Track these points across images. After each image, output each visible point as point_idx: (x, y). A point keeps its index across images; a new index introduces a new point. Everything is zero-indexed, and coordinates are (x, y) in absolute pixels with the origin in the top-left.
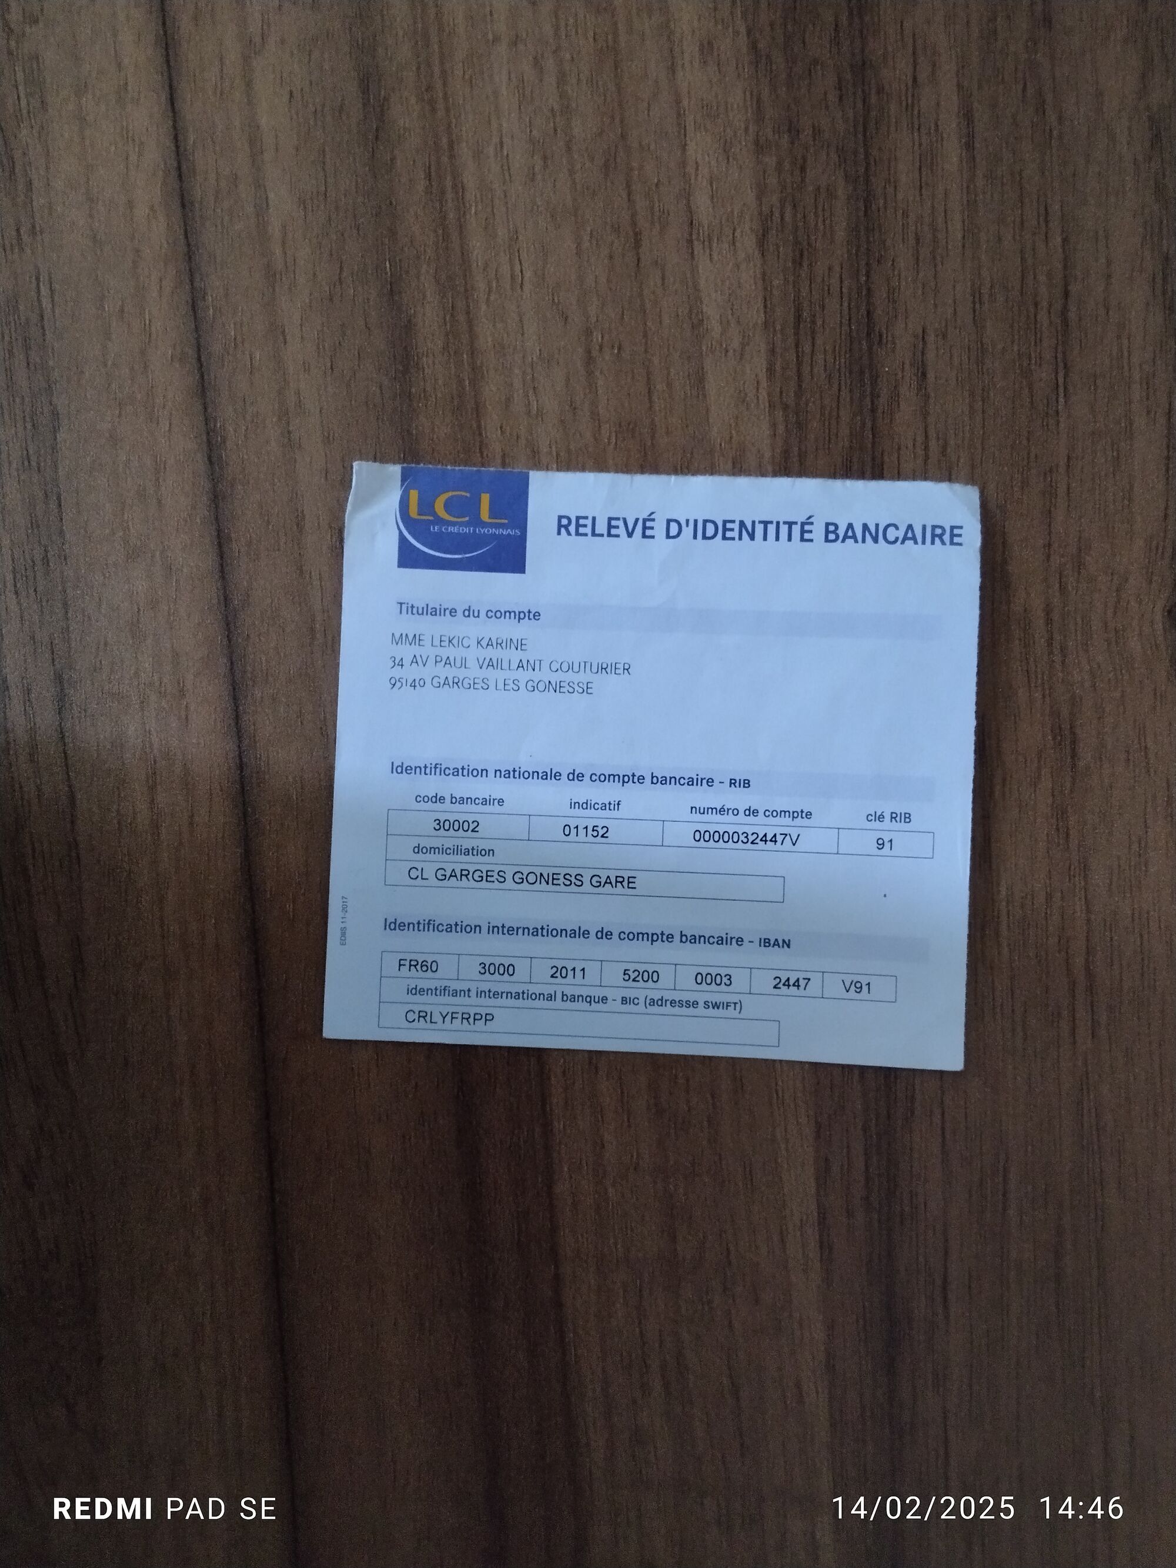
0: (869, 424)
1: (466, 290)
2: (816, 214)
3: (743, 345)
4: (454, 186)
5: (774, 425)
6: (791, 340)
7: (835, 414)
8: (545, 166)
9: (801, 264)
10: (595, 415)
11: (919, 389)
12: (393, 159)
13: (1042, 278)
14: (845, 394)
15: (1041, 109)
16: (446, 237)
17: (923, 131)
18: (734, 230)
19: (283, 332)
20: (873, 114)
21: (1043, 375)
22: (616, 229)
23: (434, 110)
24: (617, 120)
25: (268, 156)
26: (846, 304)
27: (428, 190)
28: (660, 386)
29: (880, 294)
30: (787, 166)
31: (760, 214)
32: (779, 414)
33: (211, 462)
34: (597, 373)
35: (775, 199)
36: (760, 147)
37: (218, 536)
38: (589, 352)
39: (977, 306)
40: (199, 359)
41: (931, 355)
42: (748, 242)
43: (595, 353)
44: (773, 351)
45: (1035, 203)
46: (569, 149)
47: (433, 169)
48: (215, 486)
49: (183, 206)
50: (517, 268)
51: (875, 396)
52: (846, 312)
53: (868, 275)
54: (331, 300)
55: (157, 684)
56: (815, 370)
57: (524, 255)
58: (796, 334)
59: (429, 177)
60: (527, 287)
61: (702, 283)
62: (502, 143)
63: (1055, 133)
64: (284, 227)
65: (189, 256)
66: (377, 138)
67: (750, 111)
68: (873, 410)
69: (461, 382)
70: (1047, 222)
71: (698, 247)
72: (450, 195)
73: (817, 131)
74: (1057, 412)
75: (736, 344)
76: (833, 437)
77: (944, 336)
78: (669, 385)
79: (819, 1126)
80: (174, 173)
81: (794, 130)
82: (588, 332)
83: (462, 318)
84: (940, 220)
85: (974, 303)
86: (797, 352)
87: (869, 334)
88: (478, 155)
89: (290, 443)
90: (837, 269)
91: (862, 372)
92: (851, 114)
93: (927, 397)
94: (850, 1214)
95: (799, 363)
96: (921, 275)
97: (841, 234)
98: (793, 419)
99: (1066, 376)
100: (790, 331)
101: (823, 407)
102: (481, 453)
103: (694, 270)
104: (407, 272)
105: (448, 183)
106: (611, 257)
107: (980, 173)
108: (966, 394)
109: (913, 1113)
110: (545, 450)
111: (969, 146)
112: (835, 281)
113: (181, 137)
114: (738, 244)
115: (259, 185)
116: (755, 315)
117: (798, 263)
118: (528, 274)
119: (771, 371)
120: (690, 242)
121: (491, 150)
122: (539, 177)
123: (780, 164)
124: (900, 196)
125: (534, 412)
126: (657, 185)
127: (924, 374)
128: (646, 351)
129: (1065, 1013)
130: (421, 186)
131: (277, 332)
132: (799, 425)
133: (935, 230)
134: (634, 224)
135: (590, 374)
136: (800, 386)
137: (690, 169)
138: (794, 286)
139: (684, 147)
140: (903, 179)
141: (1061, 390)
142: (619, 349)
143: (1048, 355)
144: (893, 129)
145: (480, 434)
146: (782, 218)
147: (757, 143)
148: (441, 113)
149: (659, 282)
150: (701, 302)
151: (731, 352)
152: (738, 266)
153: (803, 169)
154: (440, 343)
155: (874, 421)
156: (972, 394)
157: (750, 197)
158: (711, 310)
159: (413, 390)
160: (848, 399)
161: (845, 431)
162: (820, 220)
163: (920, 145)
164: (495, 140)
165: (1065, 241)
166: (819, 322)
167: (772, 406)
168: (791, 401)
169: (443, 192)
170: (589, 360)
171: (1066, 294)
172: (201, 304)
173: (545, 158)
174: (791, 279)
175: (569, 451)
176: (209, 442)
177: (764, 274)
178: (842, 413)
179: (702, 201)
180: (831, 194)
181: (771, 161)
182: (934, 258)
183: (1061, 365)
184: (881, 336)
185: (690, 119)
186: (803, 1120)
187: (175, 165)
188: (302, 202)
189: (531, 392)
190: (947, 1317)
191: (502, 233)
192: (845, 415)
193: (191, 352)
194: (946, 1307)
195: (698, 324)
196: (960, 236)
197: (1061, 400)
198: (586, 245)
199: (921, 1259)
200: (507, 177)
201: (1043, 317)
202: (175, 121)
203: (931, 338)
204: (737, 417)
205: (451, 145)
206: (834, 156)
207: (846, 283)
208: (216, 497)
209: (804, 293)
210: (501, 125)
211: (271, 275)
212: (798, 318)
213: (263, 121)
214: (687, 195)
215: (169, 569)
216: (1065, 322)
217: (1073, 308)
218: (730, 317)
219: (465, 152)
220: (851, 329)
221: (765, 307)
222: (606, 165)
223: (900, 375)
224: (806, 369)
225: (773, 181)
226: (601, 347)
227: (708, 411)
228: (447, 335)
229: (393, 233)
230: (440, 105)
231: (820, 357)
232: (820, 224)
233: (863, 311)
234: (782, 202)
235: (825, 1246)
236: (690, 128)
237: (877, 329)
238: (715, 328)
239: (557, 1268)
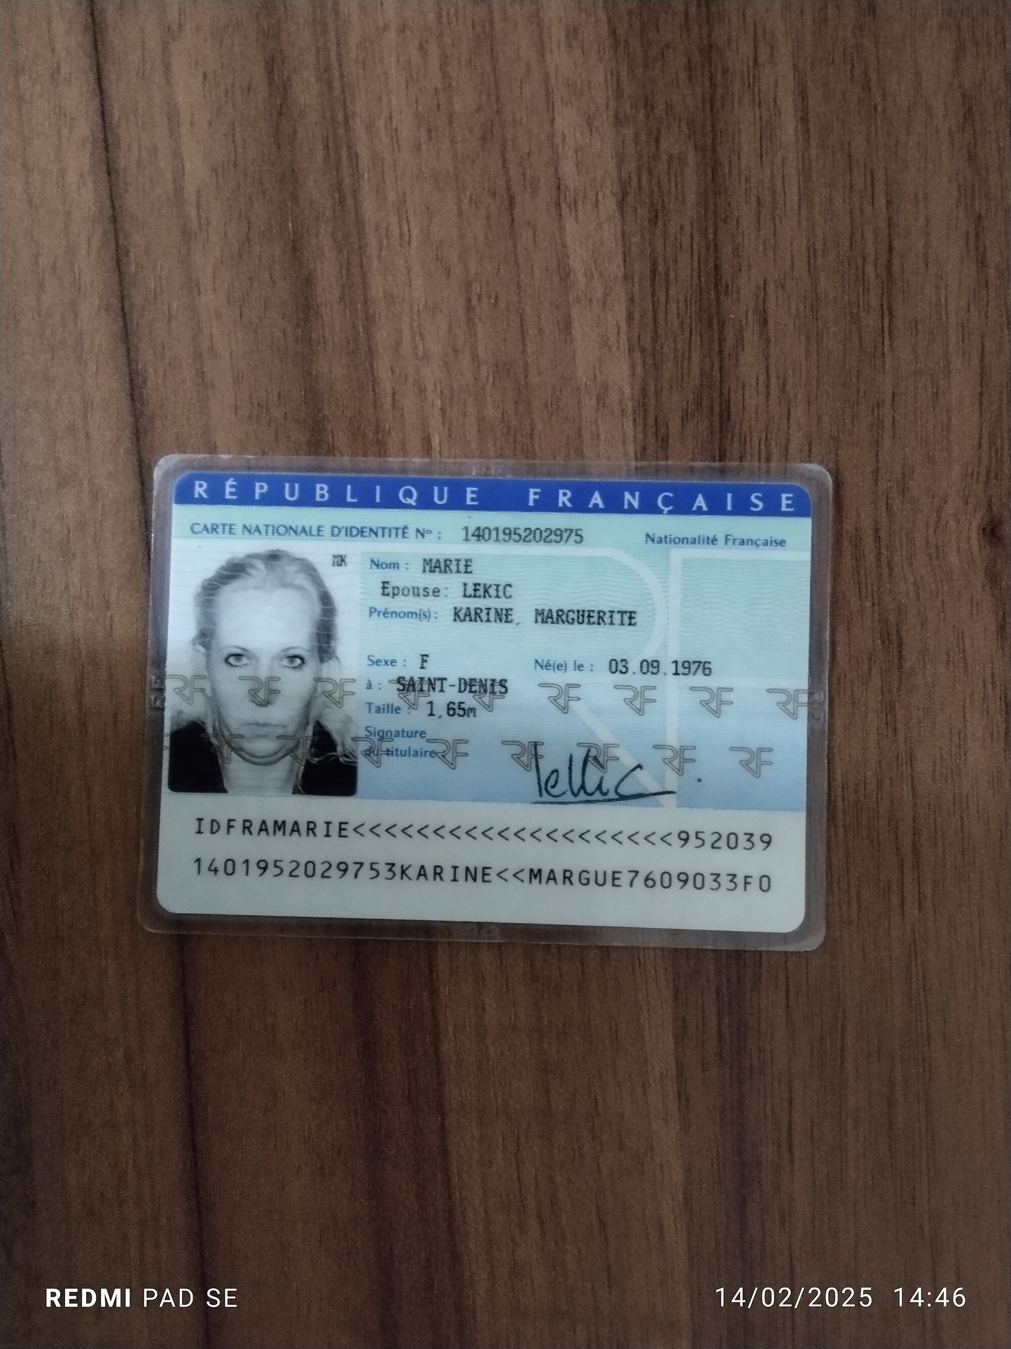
0: (717, 365)
1: (360, 248)
2: (669, 180)
3: (606, 295)
4: (349, 155)
5: (633, 366)
6: (648, 290)
7: (686, 355)
8: (430, 138)
9: (656, 224)
10: (474, 357)
11: (762, 333)
12: (295, 132)
13: (869, 236)
14: (696, 338)
15: (867, 88)
16: (342, 200)
17: (764, 107)
18: (597, 195)
19: (198, 285)
20: (720, 91)
21: (871, 320)
22: (493, 194)
23: (331, 88)
24: (493, 99)
25: (184, 129)
26: (696, 259)
27: (326, 159)
28: (532, 332)
29: (727, 250)
30: (643, 137)
31: (620, 179)
32: (638, 355)
33: (133, 400)
34: (477, 321)
35: (633, 166)
36: (619, 121)
37: (140, 466)
38: (469, 301)
39: (812, 261)
40: (123, 308)
41: (771, 303)
42: (609, 205)
43: (474, 302)
44: (631, 300)
45: (862, 169)
46: (450, 122)
47: (331, 140)
48: (137, 421)
49: (109, 174)
50: (405, 228)
51: (722, 340)
52: (696, 266)
53: (715, 234)
54: (240, 256)
55: (85, 598)
56: (669, 317)
57: (412, 218)
58: (653, 285)
59: (326, 147)
60: (414, 244)
61: (569, 243)
62: (391, 118)
63: (879, 108)
64: (198, 192)
65: (114, 219)
66: (280, 114)
67: (610, 89)
68: (720, 352)
69: (355, 328)
70: (873, 186)
71: (565, 210)
72: (345, 162)
73: (669, 107)
74: (884, 354)
75: (599, 294)
76: (686, 377)
77: (783, 287)
78: (540, 330)
79: (677, 990)
80: (101, 144)
81: (649, 106)
82: (468, 285)
83: (355, 271)
84: (779, 185)
85: (809, 257)
86: (653, 302)
87: (716, 285)
88: (370, 127)
89: (203, 381)
90: (688, 228)
91: (710, 320)
92: (699, 91)
93: (768, 340)
94: (704, 1068)
95: (655, 312)
96: (763, 232)
97: (691, 197)
98: (650, 361)
99: (891, 321)
100: (647, 283)
101: (676, 350)
102: (374, 391)
103: (562, 228)
104: (308, 231)
105: (344, 152)
106: (488, 218)
107: (813, 143)
108: (803, 338)
109: (760, 978)
110: (430, 388)
111: (804, 120)
112: (686, 240)
113: (107, 113)
114: (601, 207)
115: (177, 154)
116: (615, 268)
117: (654, 221)
118: (415, 232)
119: (630, 317)
120: (558, 204)
121: (381, 124)
122: (424, 147)
123: (637, 135)
124: (744, 162)
125: (421, 354)
126: (529, 154)
127: (765, 321)
128: (520, 302)
129: (895, 887)
130: (320, 153)
131: (192, 285)
132: (656, 366)
133: (773, 192)
134: (509, 189)
135: (470, 320)
136: (656, 332)
137: (558, 141)
138: (650, 244)
139: (553, 120)
140: (745, 148)
141: (887, 332)
142: (496, 298)
143: (874, 303)
144: (736, 104)
145: (373, 374)
146: (639, 182)
147: (616, 117)
148: (337, 92)
149: (531, 240)
150: (568, 257)
151: (595, 301)
152: (600, 225)
153: (657, 141)
154: (337, 294)
155: (721, 360)
156: (808, 339)
157: (611, 165)
158: (576, 264)
159: (313, 335)
160: (699, 343)
161: (696, 370)
162: (673, 184)
163: (761, 118)
164: (385, 114)
165: (889, 202)
166: (672, 275)
167: (631, 350)
168: (647, 343)
169: (339, 160)
170: (469, 308)
171: (891, 249)
172: (124, 260)
173: (429, 131)
174: (647, 237)
175: (452, 389)
176: (131, 381)
177: (623, 233)
178: (693, 355)
179: (568, 168)
180: (682, 161)
181: (629, 132)
182: (774, 219)
183: (886, 313)
184: (727, 286)
185: (557, 98)
186: (663, 984)
187: (102, 136)
188: (214, 170)
189: (418, 338)
190: (792, 1161)
191: (391, 196)
192: (696, 357)
193: (116, 302)
194: (790, 1151)
195: (565, 275)
196: (796, 198)
197: (887, 343)
198: (465, 207)
199: (769, 1108)
200: (397, 148)
201: (870, 270)
202: (102, 99)
203: (771, 288)
204: (600, 359)
205: (346, 119)
206: (685, 129)
207: (696, 240)
208: (137, 430)
209: (659, 249)
210: (390, 102)
211: (186, 234)
212: (654, 272)
213: (180, 98)
214: (555, 163)
215: (95, 496)
216: (890, 274)
217: (896, 261)
218: (594, 270)
219: (359, 127)
220: (700, 280)
221: (625, 261)
222: (483, 138)
223: (744, 322)
224: (661, 315)
225: (631, 150)
226: (480, 296)
227: (574, 352)
228: (343, 286)
229: (294, 197)
230: (337, 85)
231: (673, 306)
232: (673, 190)
233: (711, 264)
234: (639, 169)
235: (682, 1096)
236: (558, 105)
237: (723, 281)
238: (581, 279)
239: (443, 1119)
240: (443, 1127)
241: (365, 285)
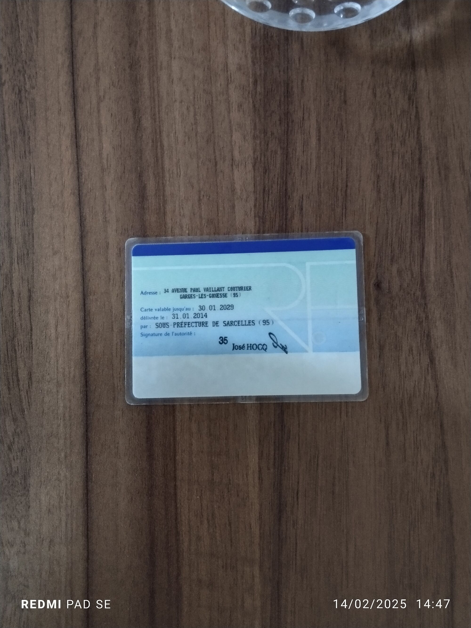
0: (285, 223)
1: (163, 177)
2: (271, 160)
3: (247, 198)
4: (161, 145)
5: (256, 222)
6: (262, 196)
7: (274, 220)
8: (189, 141)
9: (266, 174)
10: (201, 217)
11: (300, 213)
12: (142, 136)
13: (340, 181)
14: (278, 214)
15: (342, 129)
16: (157, 161)
17: (305, 135)
18: (246, 163)
19: (106, 187)
20: (290, 129)
21: (339, 210)
22: (210, 161)
23: (155, 122)
24: (212, 127)
25: (104, 133)
26: (279, 186)
27: (152, 146)
28: (221, 209)
29: (290, 184)
30: (263, 143)
31: (254, 158)
32: (257, 219)
33: (81, 226)
34: (202, 204)
35: (258, 153)
36: (255, 137)
37: (82, 249)
38: (200, 197)
39: (319, 189)
40: (79, 194)
41: (304, 202)
42: (250, 167)
43: (201, 198)
44: (256, 199)
45: (338, 158)
46: (196, 135)
47: (154, 139)
48: (82, 233)
49: (77, 147)
50: (179, 171)
51: (287, 215)
52: (279, 189)
53: (286, 178)
54: (121, 178)
55: (60, 293)
56: (269, 206)
57: (181, 167)
58: (264, 195)
59: (153, 142)
60: (181, 177)
61: (235, 179)
62: (176, 132)
63: (346, 136)
64: (108, 155)
65: (78, 163)
66: (137, 129)
67: (252, 126)
68: (286, 219)
69: (160, 204)
70: (342, 164)
71: (234, 167)
72: (159, 147)
73: (272, 134)
74: (342, 222)
75: (245, 197)
76: (273, 226)
77: (309, 198)
78: (224, 208)
79: (260, 441)
80: (74, 137)
81: (265, 132)
82: (200, 192)
83: (161, 185)
84: (309, 162)
85: (318, 187)
86: (263, 200)
87: (285, 196)
88: (168, 136)
89: (106, 221)
90: (277, 176)
91: (283, 208)
92: (283, 128)
93: (302, 216)
94: (269, 469)
95: (264, 204)
96: (303, 178)
97: (278, 165)
98: (261, 221)
99: (346, 211)
100: (262, 194)
101: (271, 218)
102: (165, 227)
103: (233, 174)
104: (145, 171)
105: (159, 144)
106: (208, 169)
107: (322, 148)
108: (315, 216)
109: (290, 438)
110: (185, 227)
111: (319, 140)
112: (276, 180)
113: (77, 126)
114: (247, 167)
115: (100, 141)
116: (251, 188)
117: (265, 173)
118: (182, 173)
119: (255, 206)
120: (232, 165)
121: (172, 135)
122: (187, 143)
123: (260, 143)
124: (297, 154)
125: (182, 215)
126: (223, 148)
127: (302, 209)
128: (217, 198)
129: (338, 408)
130: (150, 144)
131: (104, 187)
132: (263, 223)
133: (307, 164)
134: (215, 159)
135: (200, 204)
136: (264, 211)
137: (233, 143)
138: (263, 181)
139: (232, 136)
140: (298, 149)
141: (344, 215)
142: (209, 197)
143: (340, 204)
144: (296, 133)
145: (165, 221)
146: (261, 159)
147: (254, 136)
148: (157, 123)
149: (222, 177)
150: (235, 184)
151: (243, 200)
152: (246, 173)
153: (268, 145)
154: (154, 193)
155: (286, 222)
156: (316, 216)
157: (251, 153)
158: (238, 187)
159: (145, 206)
160: (278, 216)
161: (277, 225)
162: (272, 160)
163: (304, 139)
164: (174, 132)
165: (347, 170)
166: (271, 191)
167: (255, 217)
168: (261, 215)
169: (157, 147)
170: (200, 200)
171: (347, 186)
172: (81, 177)
173: (189, 138)
174: (263, 178)
175: (192, 227)
176: (81, 219)
177: (254, 176)
178: (276, 220)
179: (236, 153)
180: (276, 153)
181: (258, 142)
182: (307, 174)
183: (344, 208)
184: (289, 197)
185: (234, 128)
186: (255, 439)
187: (75, 134)
188: (113, 148)
189: (181, 208)
190: (298, 504)
191: (175, 160)
192: (277, 220)
193: (76, 191)
194: (297, 500)
195: (233, 190)
196: (315, 167)
197: (344, 218)
198: (200, 165)
199: (290, 485)
200: (177, 143)
201: (339, 193)
202: (75, 121)
203: (304, 198)
204: (244, 219)
205: (160, 132)
206: (277, 141)
207: (279, 180)
208: (82, 236)
209: (267, 182)
210: (176, 127)
211: (103, 170)
212: (264, 190)
213: (103, 122)
214: (232, 151)
215: (66, 258)
216: (346, 195)
217: (349, 191)
218: (243, 189)
219: (164, 135)
220: (280, 194)
221: (254, 186)
222: (207, 141)
223: (295, 209)
224: (266, 205)
225: (258, 148)
226: (203, 196)
227: (235, 217)
228: (156, 190)
229: (141, 158)
230: (157, 120)
231: (270, 202)
232: (272, 162)
233: (284, 189)
234: (261, 154)
235: (260, 478)
236: (234, 131)
237: (288, 195)
238: (239, 192)
239: (176, 483)
240: (175, 485)
241: (164, 191)
